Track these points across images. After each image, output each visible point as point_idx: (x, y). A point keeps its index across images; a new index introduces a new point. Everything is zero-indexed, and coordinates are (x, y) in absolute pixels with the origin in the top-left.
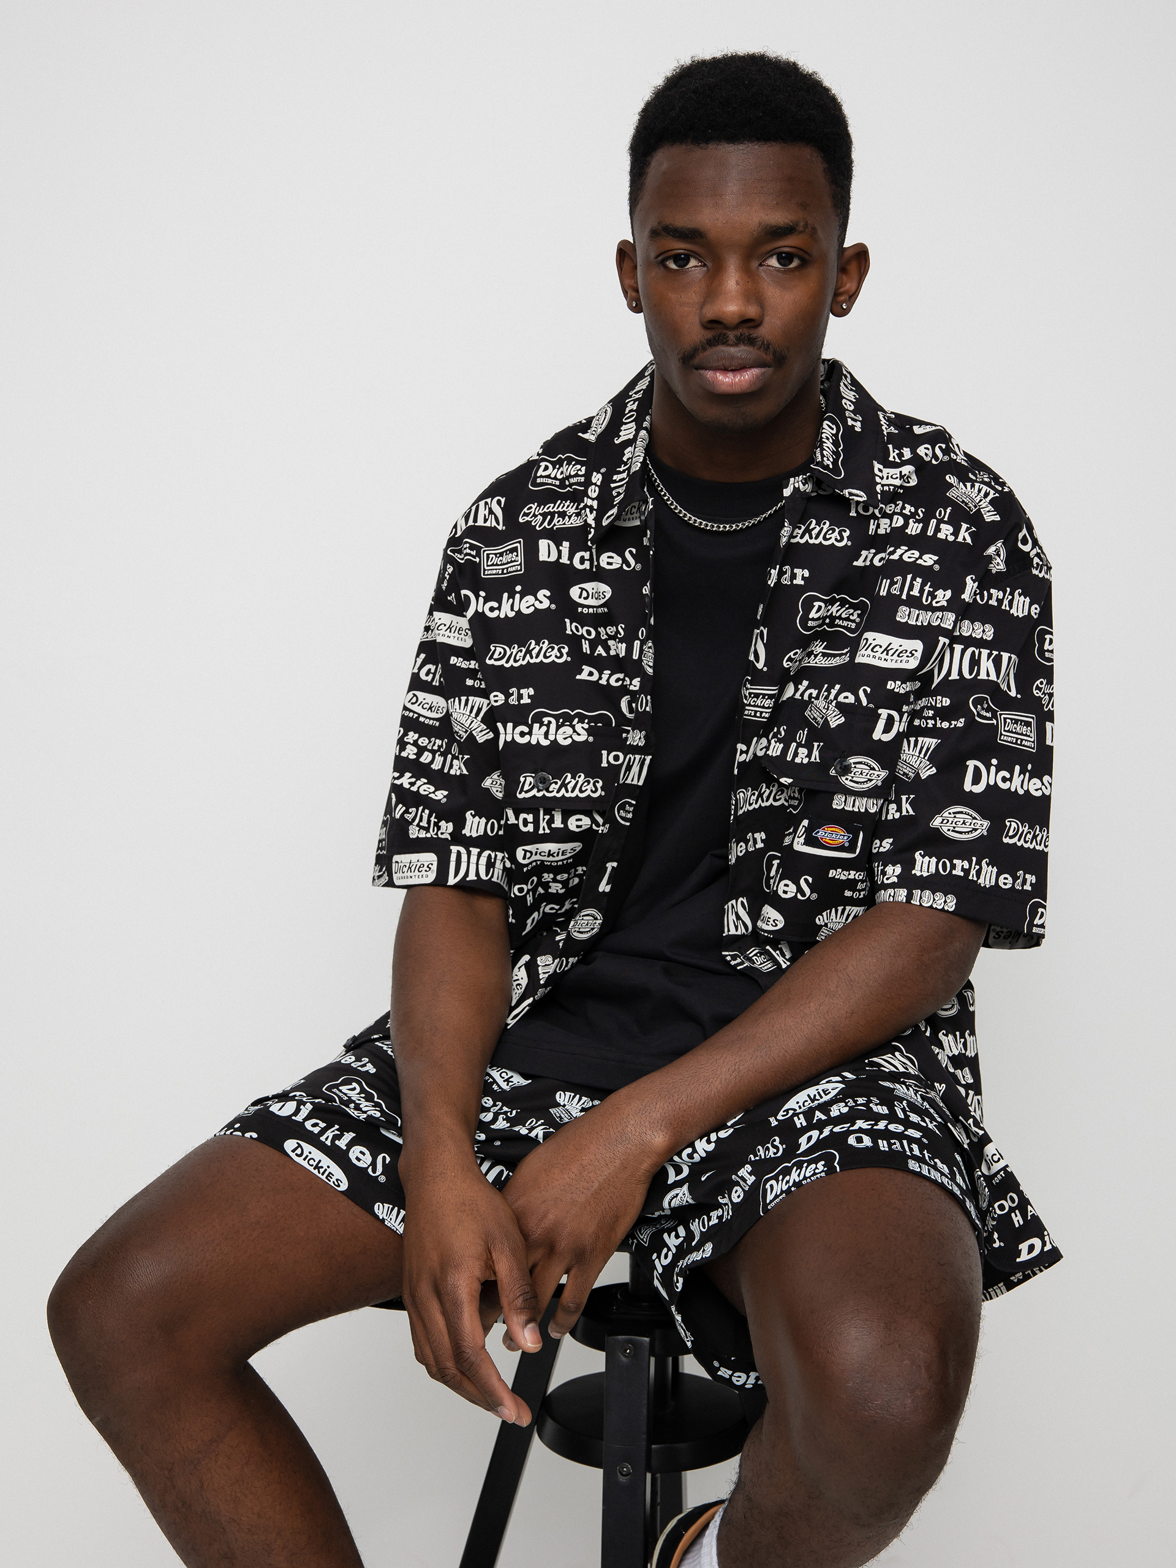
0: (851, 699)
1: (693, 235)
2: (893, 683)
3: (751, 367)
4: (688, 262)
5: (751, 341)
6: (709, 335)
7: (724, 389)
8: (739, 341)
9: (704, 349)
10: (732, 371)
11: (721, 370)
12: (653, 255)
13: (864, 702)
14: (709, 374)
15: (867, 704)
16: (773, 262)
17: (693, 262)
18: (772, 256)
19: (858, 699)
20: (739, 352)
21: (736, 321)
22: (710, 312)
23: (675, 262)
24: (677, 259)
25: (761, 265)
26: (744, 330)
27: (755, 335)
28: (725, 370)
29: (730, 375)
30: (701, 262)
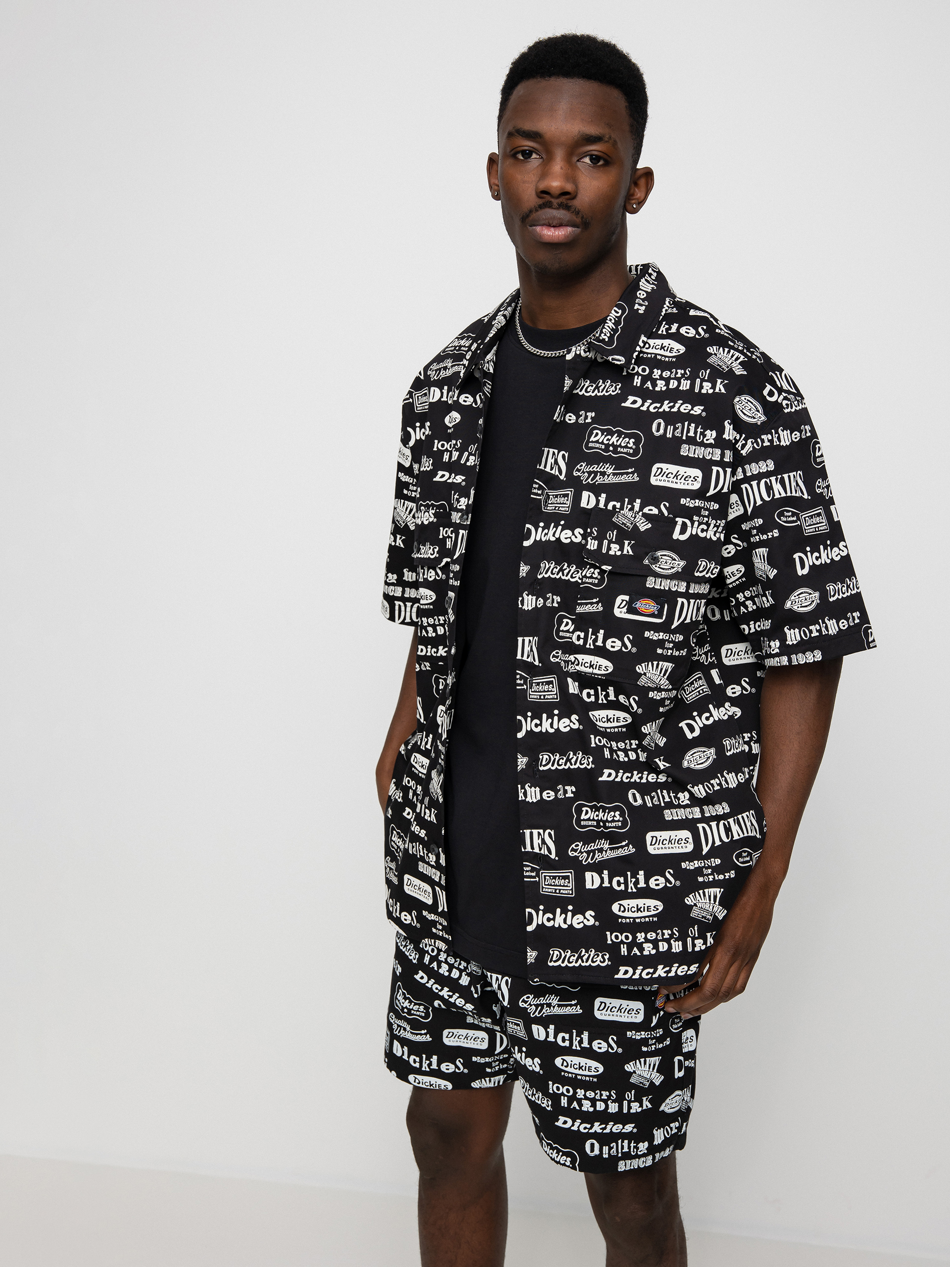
0: (655, 511)
1: (534, 136)
2: (684, 499)
3: (567, 225)
4: (531, 155)
5: (567, 207)
6: (540, 201)
7: (546, 240)
8: (561, 206)
9: (537, 211)
10: (554, 227)
11: (547, 225)
12: (508, 150)
13: (666, 513)
14: (538, 229)
15: (668, 515)
16: (587, 160)
17: (534, 156)
18: (586, 156)
19: (660, 511)
20: (561, 214)
21: (558, 192)
22: (542, 186)
23: (523, 156)
24: (524, 153)
25: (578, 161)
26: (563, 199)
27: (570, 204)
28: (549, 226)
29: (552, 229)
30: (540, 156)
